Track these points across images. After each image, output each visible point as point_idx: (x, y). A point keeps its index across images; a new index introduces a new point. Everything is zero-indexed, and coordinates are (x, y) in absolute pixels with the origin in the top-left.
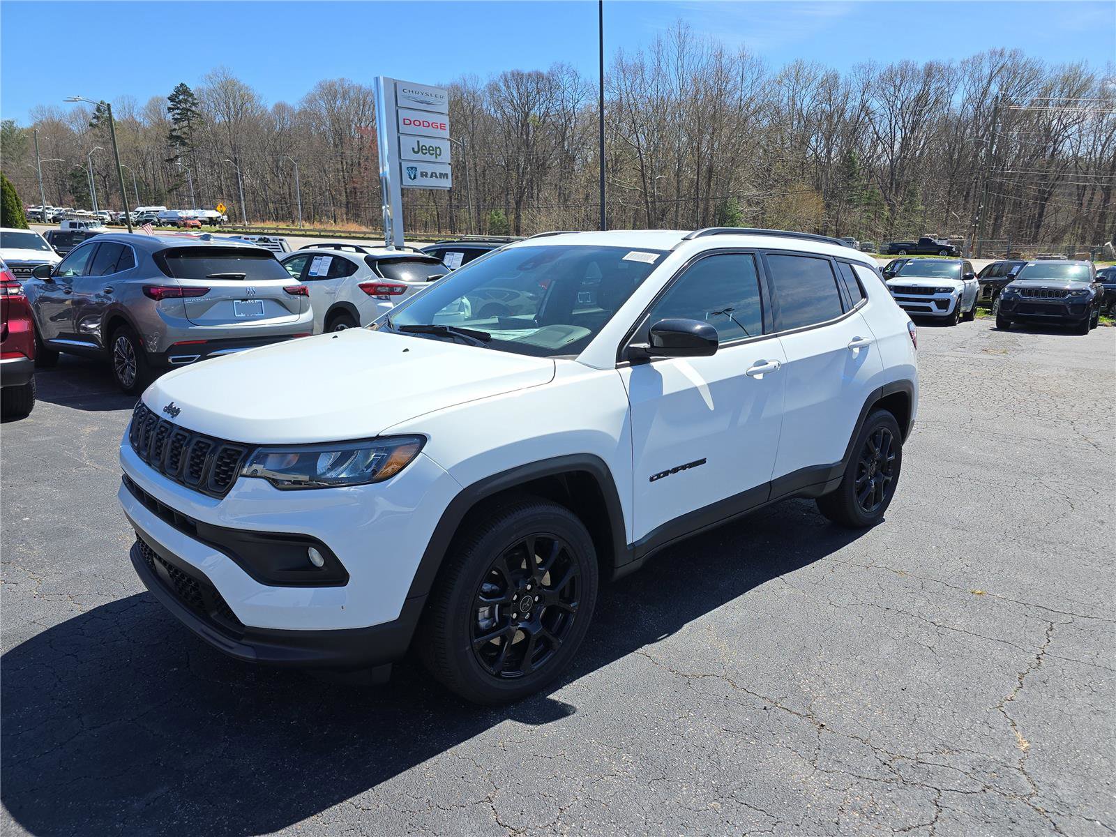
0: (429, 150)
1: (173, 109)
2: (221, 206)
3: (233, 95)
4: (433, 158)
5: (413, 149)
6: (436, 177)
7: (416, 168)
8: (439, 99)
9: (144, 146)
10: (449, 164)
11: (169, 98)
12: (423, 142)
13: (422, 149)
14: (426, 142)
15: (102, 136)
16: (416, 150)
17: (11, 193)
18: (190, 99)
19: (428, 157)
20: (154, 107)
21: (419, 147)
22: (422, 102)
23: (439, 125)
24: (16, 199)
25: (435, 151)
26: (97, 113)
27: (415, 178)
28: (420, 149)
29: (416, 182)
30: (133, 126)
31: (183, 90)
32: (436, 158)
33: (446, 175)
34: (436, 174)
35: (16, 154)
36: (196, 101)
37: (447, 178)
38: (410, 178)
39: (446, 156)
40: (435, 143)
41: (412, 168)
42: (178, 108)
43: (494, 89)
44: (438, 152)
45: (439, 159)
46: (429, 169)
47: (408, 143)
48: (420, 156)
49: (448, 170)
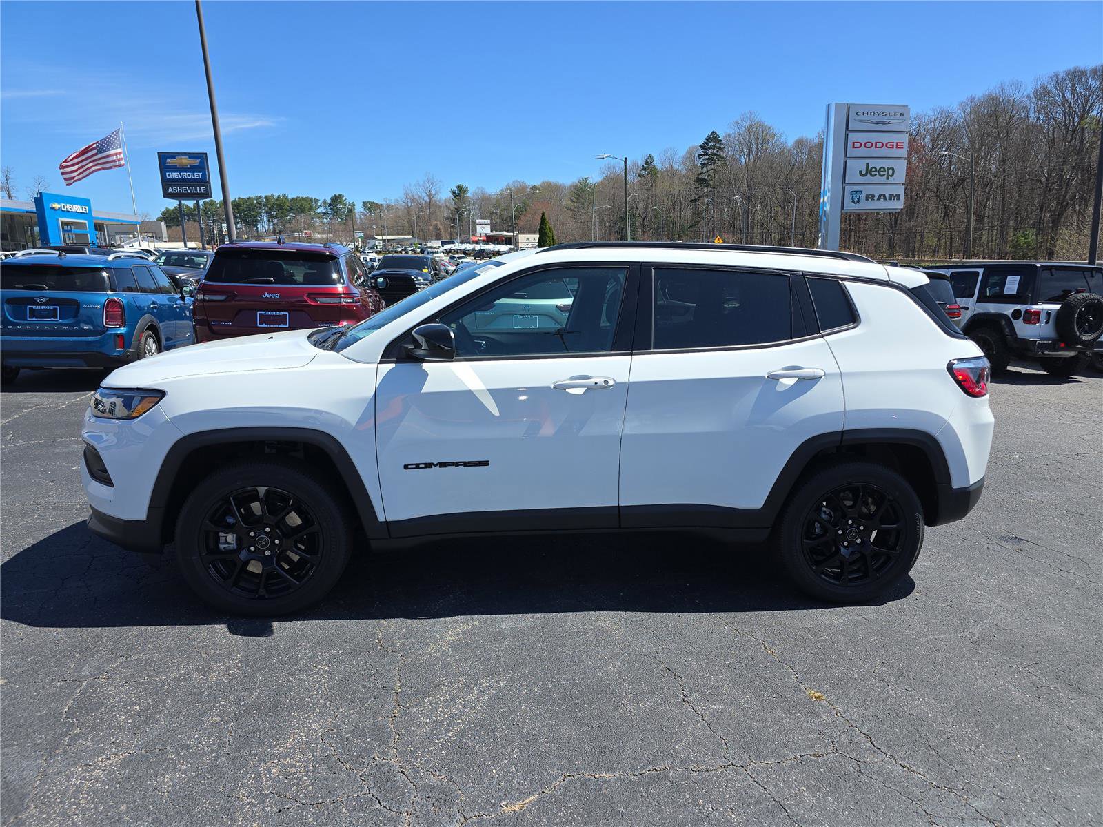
0: (880, 171)
1: (703, 155)
2: (719, 239)
3: (756, 135)
4: (883, 180)
5: (861, 172)
6: (885, 198)
7: (861, 192)
8: (899, 117)
9: (676, 189)
10: (903, 184)
11: (701, 146)
12: (872, 163)
13: (871, 171)
14: (877, 164)
15: (646, 184)
16: (864, 173)
17: (550, 235)
18: (718, 145)
19: (877, 179)
20: (689, 157)
21: (867, 169)
22: (877, 123)
23: (895, 145)
24: (553, 239)
25: (888, 172)
26: (645, 166)
27: (858, 201)
28: (869, 171)
29: (859, 206)
30: (671, 173)
31: (713, 137)
32: (887, 179)
33: (898, 197)
34: (884, 195)
35: (586, 204)
36: (722, 146)
37: (898, 199)
38: (853, 202)
39: (901, 175)
40: (887, 164)
41: (856, 192)
42: (707, 154)
43: (1043, 92)
44: (890, 173)
45: (891, 180)
46: (878, 191)
47: (856, 166)
48: (868, 179)
49: (901, 191)
